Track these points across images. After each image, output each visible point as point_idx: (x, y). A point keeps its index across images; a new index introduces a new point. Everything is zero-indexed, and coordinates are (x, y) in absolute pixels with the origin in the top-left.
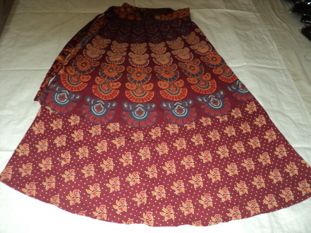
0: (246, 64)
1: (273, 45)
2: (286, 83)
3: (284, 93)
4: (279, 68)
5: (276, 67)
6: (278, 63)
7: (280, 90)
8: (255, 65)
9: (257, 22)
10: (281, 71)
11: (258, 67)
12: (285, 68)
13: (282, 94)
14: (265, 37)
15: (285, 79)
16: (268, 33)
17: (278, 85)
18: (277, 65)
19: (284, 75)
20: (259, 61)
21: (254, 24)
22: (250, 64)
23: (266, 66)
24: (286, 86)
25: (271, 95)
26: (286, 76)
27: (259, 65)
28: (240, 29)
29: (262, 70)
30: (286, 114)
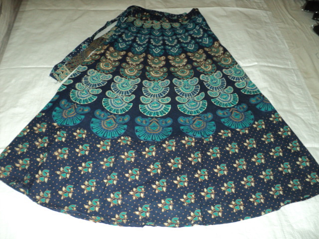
0: (256, 63)
1: (284, 44)
2: (297, 82)
3: (294, 92)
4: (290, 67)
5: (287, 67)
6: (289, 63)
7: (290, 89)
8: (266, 64)
9: (268, 21)
10: (292, 71)
11: (269, 67)
12: (296, 68)
13: (293, 94)
14: (276, 36)
15: (296, 79)
16: (279, 32)
17: (288, 85)
18: (288, 65)
19: (294, 75)
20: (271, 61)
21: (266, 23)
22: (261, 64)
23: (277, 66)
24: (297, 85)
25: (282, 94)
26: (297, 75)
27: (270, 65)
28: (251, 28)
29: (273, 70)
30: (297, 114)
